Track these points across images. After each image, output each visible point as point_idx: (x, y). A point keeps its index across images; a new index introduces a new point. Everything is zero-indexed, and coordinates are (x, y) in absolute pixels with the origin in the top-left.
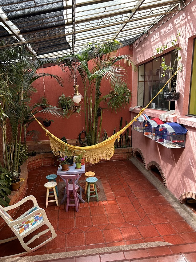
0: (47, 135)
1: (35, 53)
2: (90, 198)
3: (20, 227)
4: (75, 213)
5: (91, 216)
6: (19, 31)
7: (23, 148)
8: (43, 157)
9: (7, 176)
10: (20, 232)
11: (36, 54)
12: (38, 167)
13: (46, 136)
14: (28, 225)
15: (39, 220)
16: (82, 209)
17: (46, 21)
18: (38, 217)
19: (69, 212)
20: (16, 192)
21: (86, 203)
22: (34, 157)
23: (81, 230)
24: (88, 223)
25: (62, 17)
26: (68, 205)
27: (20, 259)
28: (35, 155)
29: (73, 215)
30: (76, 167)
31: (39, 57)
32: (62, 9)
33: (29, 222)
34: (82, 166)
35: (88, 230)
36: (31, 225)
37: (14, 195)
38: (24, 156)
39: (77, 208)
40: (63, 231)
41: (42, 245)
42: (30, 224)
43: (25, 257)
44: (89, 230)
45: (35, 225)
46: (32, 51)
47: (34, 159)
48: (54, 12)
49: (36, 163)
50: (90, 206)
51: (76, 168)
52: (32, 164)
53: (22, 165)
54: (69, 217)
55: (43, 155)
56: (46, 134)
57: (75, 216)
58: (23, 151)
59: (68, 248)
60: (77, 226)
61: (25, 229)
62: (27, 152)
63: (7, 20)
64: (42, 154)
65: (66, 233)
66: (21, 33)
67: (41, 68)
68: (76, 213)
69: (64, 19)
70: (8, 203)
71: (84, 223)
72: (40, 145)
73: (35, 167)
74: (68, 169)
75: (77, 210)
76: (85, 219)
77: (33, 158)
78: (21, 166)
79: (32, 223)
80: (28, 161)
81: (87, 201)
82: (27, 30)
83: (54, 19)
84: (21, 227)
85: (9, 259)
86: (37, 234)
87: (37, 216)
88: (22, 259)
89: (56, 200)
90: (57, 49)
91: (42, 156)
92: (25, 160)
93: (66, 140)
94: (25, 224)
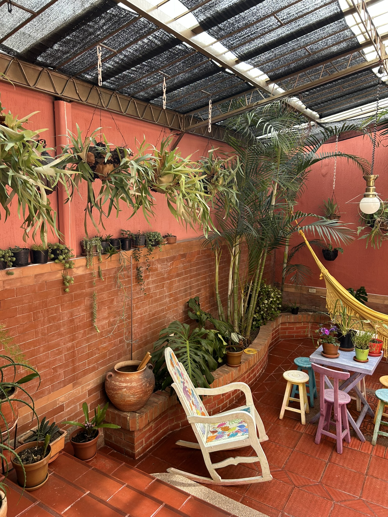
0: (323, 277)
1: (314, 113)
2: (378, 435)
3: (211, 432)
4: (332, 453)
5: (366, 475)
6: (265, 77)
7: (272, 295)
8: (312, 321)
9: (220, 336)
10: (209, 439)
11: (318, 116)
12: (299, 337)
13: (321, 279)
14: (224, 433)
15: (242, 433)
16: (353, 451)
17: (314, 47)
18: (244, 426)
19: (322, 445)
20: (232, 369)
21: (369, 443)
22: (293, 316)
23: (330, 493)
24: (351, 487)
25: (347, 32)
26: (321, 431)
27: (194, 486)
28: (297, 314)
29: (328, 455)
30: (355, 357)
31: (324, 120)
32: (339, 16)
33: (227, 429)
34: (370, 359)
35: (345, 501)
36: (228, 435)
37: (227, 372)
38: (273, 309)
39: (340, 445)
40: (292, 479)
41: (242, 483)
42: (227, 433)
43: (203, 487)
44: (348, 503)
45: (234, 438)
46: (305, 110)
47: (293, 321)
48: (325, 27)
49: (297, 328)
50: (373, 454)
51: (355, 359)
52: (287, 329)
53: (265, 324)
54: (316, 455)
55: (312, 315)
56: (321, 275)
57: (330, 460)
58: (271, 299)
59: (286, 514)
60: (324, 482)
61: (217, 438)
62: (278, 304)
63: (237, 62)
64: (311, 313)
65: (295, 483)
66: (273, 79)
67: (333, 141)
68: (334, 454)
69: (354, 35)
70: (210, 383)
71: (343, 482)
72: (312, 294)
73: (293, 337)
74: (336, 356)
75: (338, 450)
76: (350, 475)
77: (292, 318)
78: (264, 326)
79: (230, 432)
80: (280, 320)
81: (370, 440)
82: (281, 73)
83: (330, 41)
84: (213, 432)
85: (180, 476)
86: (234, 457)
87: (244, 424)
88: (197, 487)
89: (302, 411)
90: (363, 100)
91: (310, 317)
92: (274, 318)
93: (367, 295)
94: (220, 430)
